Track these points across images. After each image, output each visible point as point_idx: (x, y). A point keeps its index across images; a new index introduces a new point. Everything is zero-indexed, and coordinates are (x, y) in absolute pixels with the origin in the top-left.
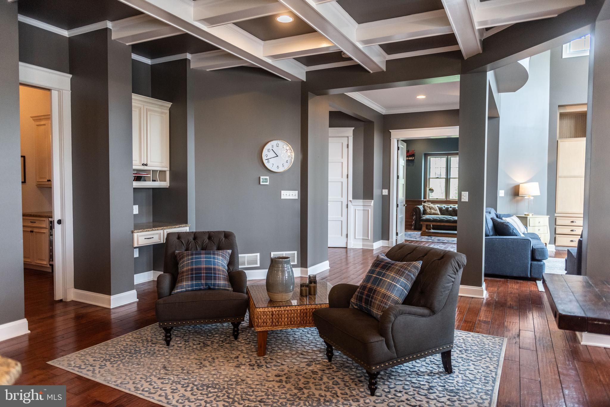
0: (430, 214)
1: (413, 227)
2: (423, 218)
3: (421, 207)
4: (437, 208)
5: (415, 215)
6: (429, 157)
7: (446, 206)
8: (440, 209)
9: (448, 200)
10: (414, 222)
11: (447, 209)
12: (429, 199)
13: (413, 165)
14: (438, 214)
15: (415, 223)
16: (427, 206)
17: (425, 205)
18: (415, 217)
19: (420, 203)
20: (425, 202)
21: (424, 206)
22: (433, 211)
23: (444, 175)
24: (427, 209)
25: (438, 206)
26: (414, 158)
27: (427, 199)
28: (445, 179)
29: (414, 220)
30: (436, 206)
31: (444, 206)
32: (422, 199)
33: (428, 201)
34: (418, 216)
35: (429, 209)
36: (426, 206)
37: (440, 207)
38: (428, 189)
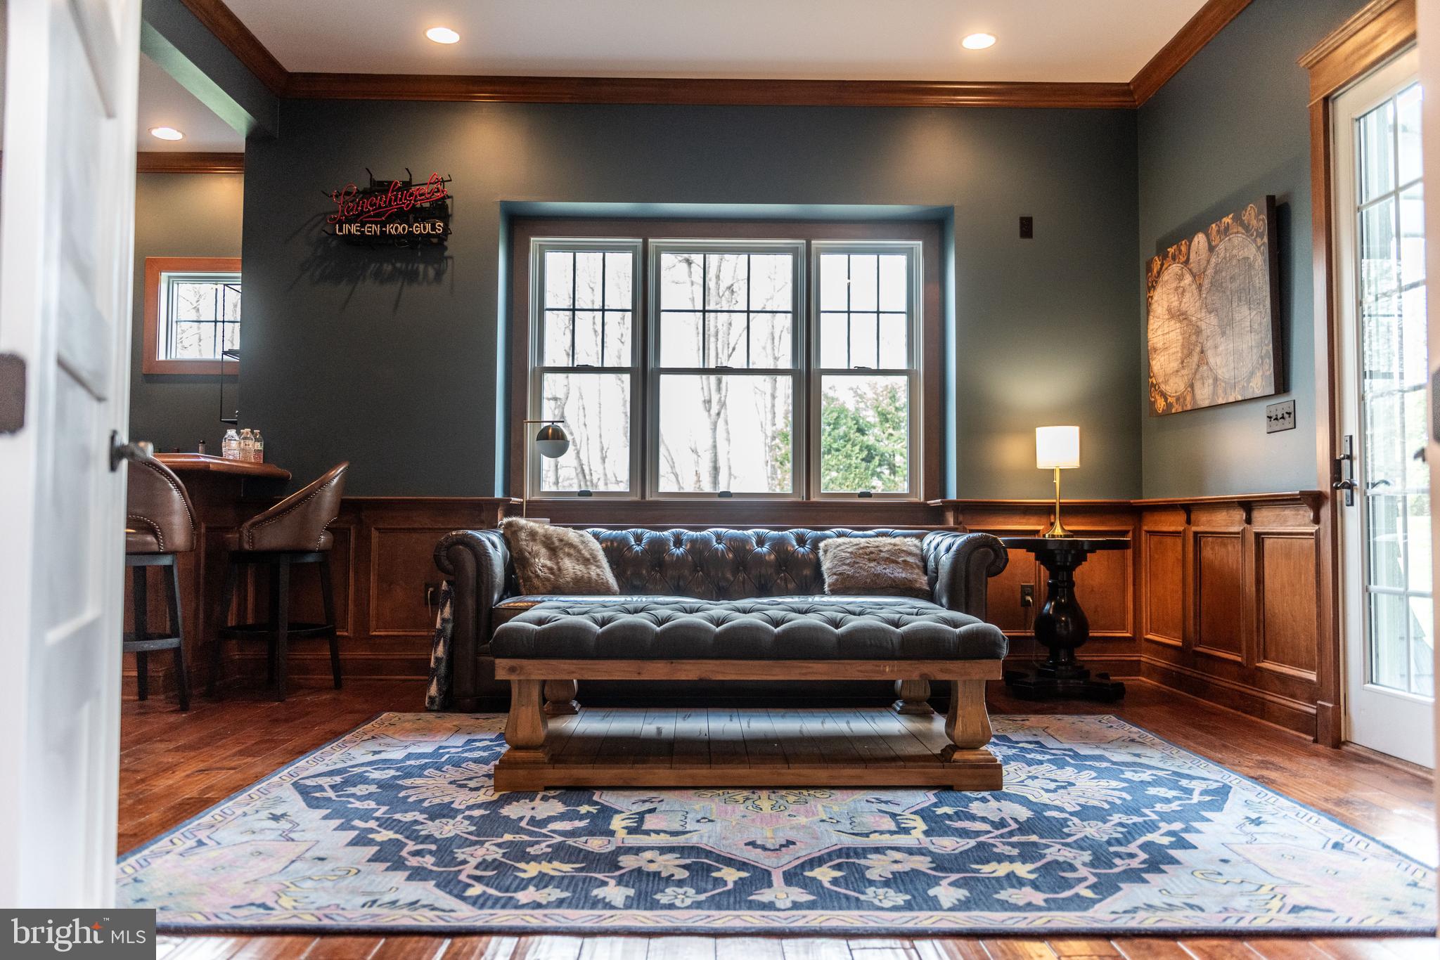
0: (557, 590)
1: (433, 690)
2: (511, 623)
3: (493, 544)
4: (597, 546)
5: (447, 593)
6: (535, 241)
7: (648, 534)
8: (616, 553)
9: (648, 498)
10: (440, 651)
11: (658, 547)
12: (536, 498)
13: (439, 275)
14: (598, 588)
15: (450, 653)
16: (533, 535)
17: (521, 528)
18: (447, 611)
19: (484, 513)
20: (513, 510)
21: (510, 537)
22: (571, 567)
23: (620, 352)
24: (537, 555)
25: (596, 536)
26: (446, 229)
27: (528, 495)
28: (626, 378)
29: (441, 632)
30: (588, 539)
31: (637, 537)
32: (499, 494)
33: (536, 509)
34: (470, 603)
35: (543, 551)
36: (523, 535)
37: (613, 540)
38: (531, 433)
